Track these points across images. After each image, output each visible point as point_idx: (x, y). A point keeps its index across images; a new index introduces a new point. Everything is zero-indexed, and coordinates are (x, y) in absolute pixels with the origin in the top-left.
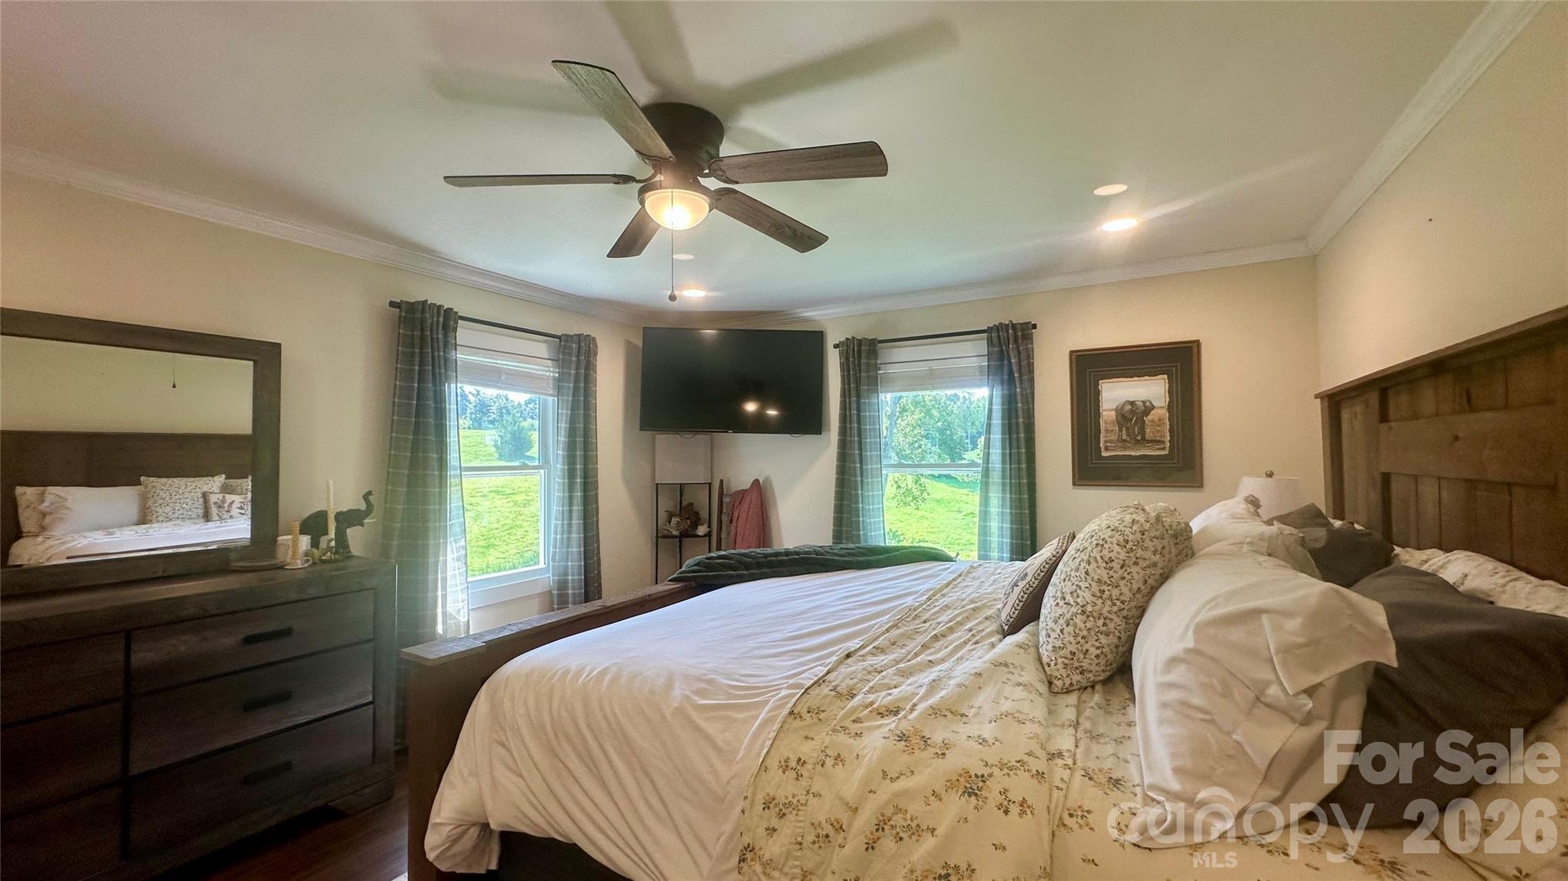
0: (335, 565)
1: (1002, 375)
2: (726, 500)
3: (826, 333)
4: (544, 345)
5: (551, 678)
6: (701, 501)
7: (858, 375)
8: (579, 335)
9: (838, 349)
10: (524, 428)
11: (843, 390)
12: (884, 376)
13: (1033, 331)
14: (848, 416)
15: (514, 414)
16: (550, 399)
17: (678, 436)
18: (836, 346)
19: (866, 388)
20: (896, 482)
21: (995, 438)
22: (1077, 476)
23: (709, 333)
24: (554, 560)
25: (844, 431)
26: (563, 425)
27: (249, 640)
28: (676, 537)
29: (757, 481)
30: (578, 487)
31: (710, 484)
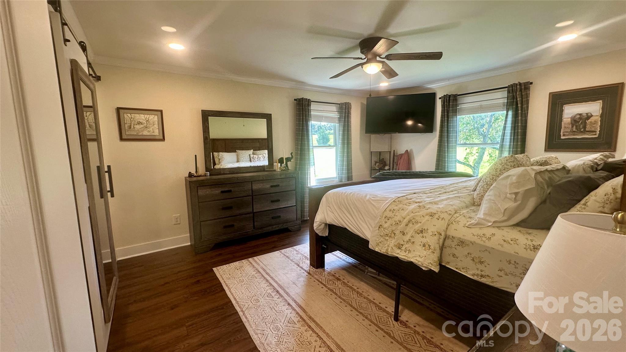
0: (286, 171)
1: (513, 105)
2: (395, 158)
3: (437, 93)
4: (335, 107)
5: (339, 194)
6: (387, 157)
7: (448, 109)
8: (345, 103)
9: (441, 100)
10: (326, 133)
11: (442, 115)
12: (459, 109)
13: (531, 85)
14: (443, 125)
15: (323, 129)
16: (337, 124)
17: (378, 135)
18: (440, 98)
19: (451, 114)
20: (490, 154)
21: (507, 132)
22: (547, 147)
23: (391, 97)
24: (338, 175)
25: (441, 131)
26: (341, 133)
27: (272, 186)
28: (377, 170)
29: (407, 150)
30: (346, 152)
31: (390, 152)
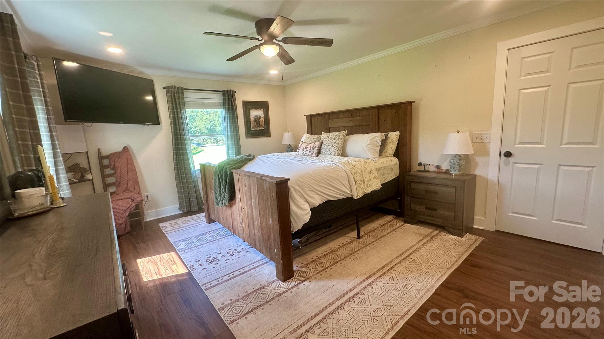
12: (186, 102)
13: (235, 93)
22: (246, 135)
29: (126, 147)
31: (87, 152)
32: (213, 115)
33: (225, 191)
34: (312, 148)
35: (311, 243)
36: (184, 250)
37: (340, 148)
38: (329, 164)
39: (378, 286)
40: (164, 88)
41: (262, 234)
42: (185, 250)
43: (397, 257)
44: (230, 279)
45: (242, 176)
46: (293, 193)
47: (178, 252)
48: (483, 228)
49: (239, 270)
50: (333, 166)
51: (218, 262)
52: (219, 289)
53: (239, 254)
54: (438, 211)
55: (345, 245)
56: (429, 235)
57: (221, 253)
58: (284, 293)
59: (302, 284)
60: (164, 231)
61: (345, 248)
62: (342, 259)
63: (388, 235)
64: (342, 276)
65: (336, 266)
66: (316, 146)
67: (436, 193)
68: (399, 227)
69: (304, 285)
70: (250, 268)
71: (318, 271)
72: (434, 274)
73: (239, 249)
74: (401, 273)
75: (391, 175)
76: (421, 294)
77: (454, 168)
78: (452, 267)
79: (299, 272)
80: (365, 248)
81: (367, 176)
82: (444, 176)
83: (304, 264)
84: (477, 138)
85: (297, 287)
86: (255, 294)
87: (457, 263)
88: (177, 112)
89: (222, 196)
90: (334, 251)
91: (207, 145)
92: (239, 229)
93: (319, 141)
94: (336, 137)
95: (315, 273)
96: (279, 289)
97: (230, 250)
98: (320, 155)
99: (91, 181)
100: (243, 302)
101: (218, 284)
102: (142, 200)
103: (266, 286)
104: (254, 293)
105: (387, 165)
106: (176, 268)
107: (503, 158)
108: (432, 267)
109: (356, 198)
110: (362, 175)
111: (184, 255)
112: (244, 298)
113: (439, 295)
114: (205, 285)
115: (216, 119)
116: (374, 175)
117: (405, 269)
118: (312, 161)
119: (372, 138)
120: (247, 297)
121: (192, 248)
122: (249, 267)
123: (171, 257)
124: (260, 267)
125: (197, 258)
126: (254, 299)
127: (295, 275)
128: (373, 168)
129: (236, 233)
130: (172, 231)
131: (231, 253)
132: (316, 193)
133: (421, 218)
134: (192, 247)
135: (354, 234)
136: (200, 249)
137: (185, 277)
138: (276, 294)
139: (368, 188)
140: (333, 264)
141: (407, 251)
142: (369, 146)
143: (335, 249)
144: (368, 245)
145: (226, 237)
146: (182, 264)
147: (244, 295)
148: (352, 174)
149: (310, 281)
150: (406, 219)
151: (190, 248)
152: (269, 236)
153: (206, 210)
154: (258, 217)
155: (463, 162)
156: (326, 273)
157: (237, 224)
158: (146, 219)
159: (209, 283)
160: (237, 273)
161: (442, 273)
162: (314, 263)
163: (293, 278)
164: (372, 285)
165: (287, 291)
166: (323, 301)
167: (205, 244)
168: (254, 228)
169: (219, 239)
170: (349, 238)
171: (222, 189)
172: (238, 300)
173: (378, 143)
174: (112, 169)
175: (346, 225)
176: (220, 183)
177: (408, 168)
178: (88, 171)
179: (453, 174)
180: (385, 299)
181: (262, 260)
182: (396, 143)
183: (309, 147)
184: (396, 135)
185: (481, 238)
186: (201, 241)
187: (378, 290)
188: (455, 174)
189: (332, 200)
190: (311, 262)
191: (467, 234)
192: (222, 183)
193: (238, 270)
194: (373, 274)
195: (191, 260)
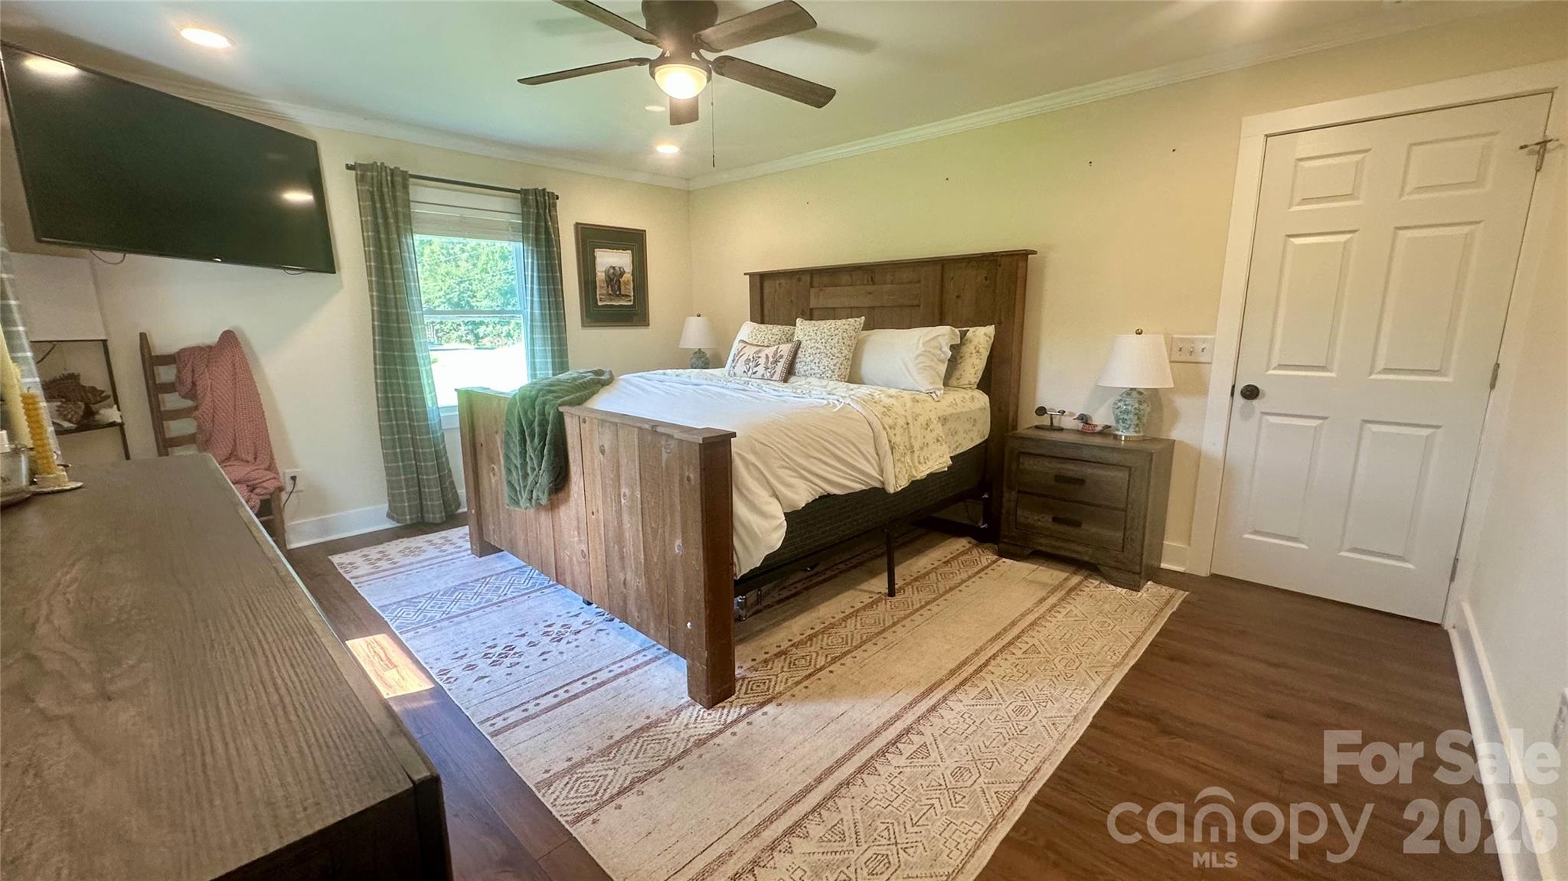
7: (394, 209)
9: (353, 171)
12: (414, 215)
13: (557, 201)
14: (386, 255)
22: (584, 318)
29: (230, 332)
31: (104, 341)
32: (465, 264)
33: (540, 465)
34: (771, 359)
35: (769, 606)
36: (413, 629)
37: (845, 362)
38: (825, 402)
39: (954, 713)
40: (349, 167)
41: (649, 582)
42: (419, 628)
43: (991, 640)
44: (560, 704)
45: (592, 423)
46: (742, 472)
47: (397, 632)
48: (1181, 569)
49: (581, 678)
50: (835, 406)
51: (520, 660)
52: (531, 733)
53: (576, 637)
54: (1084, 526)
55: (858, 611)
56: (1061, 585)
57: (524, 635)
58: (713, 736)
59: (759, 713)
60: (347, 577)
61: (859, 618)
62: (857, 648)
63: (962, 587)
64: (861, 690)
65: (842, 664)
66: (782, 353)
67: (1081, 482)
68: (987, 567)
69: (765, 714)
70: (612, 674)
71: (796, 679)
72: (1085, 680)
73: (576, 624)
74: (1006, 679)
75: (971, 434)
76: (1061, 729)
77: (1124, 420)
78: (1126, 661)
79: (746, 681)
80: (909, 619)
81: (919, 435)
82: (1098, 441)
83: (758, 661)
84: (1180, 350)
85: (747, 720)
86: (635, 740)
87: (1133, 652)
88: (388, 240)
89: (531, 479)
90: (832, 626)
91: (446, 346)
92: (577, 568)
93: (789, 341)
94: (837, 332)
95: (789, 684)
96: (699, 726)
97: (550, 626)
98: (793, 379)
99: (118, 428)
100: (605, 763)
101: (526, 719)
102: (281, 489)
103: (663, 721)
104: (631, 740)
105: (964, 410)
106: (397, 676)
107: (1239, 399)
108: (1078, 663)
109: (892, 491)
110: (909, 431)
111: (416, 642)
112: (605, 752)
113: (1102, 729)
114: (490, 723)
115: (477, 277)
116: (934, 434)
117: (1015, 670)
118: (776, 393)
119: (928, 338)
120: (614, 751)
121: (439, 622)
122: (610, 671)
123: (378, 649)
124: (639, 671)
125: (456, 649)
126: (634, 754)
127: (737, 689)
128: (933, 417)
129: (565, 580)
130: (372, 577)
131: (553, 636)
132: (799, 473)
133: (1041, 545)
134: (437, 618)
135: (880, 584)
136: (463, 625)
137: (426, 703)
138: (692, 740)
139: (920, 466)
140: (834, 660)
141: (1013, 624)
142: (921, 359)
143: (833, 620)
144: (918, 610)
145: (535, 591)
146: (414, 667)
147: (605, 745)
148: (885, 428)
149: (780, 705)
150: (1002, 546)
151: (432, 623)
152: (670, 589)
153: (473, 520)
154: (638, 534)
155: (1146, 408)
156: (819, 682)
157: (571, 559)
158: (291, 543)
159: (499, 715)
160: (577, 687)
161: (1104, 677)
162: (785, 659)
163: (734, 697)
164: (940, 711)
165: (721, 732)
166: (821, 754)
167: (475, 610)
168: (623, 568)
169: (514, 598)
170: (867, 595)
171: (531, 458)
172: (588, 760)
173: (943, 353)
174: (185, 397)
175: (854, 561)
176: (523, 441)
177: (1010, 420)
178: (108, 397)
179: (1121, 436)
180: (976, 744)
181: (644, 653)
182: (985, 354)
183: (763, 355)
184: (985, 334)
185: (1181, 592)
186: (463, 604)
187: (955, 721)
188: (1126, 437)
189: (835, 495)
190: (778, 655)
191: (1149, 583)
192: (532, 441)
193: (578, 680)
194: (941, 682)
195: (438, 657)
